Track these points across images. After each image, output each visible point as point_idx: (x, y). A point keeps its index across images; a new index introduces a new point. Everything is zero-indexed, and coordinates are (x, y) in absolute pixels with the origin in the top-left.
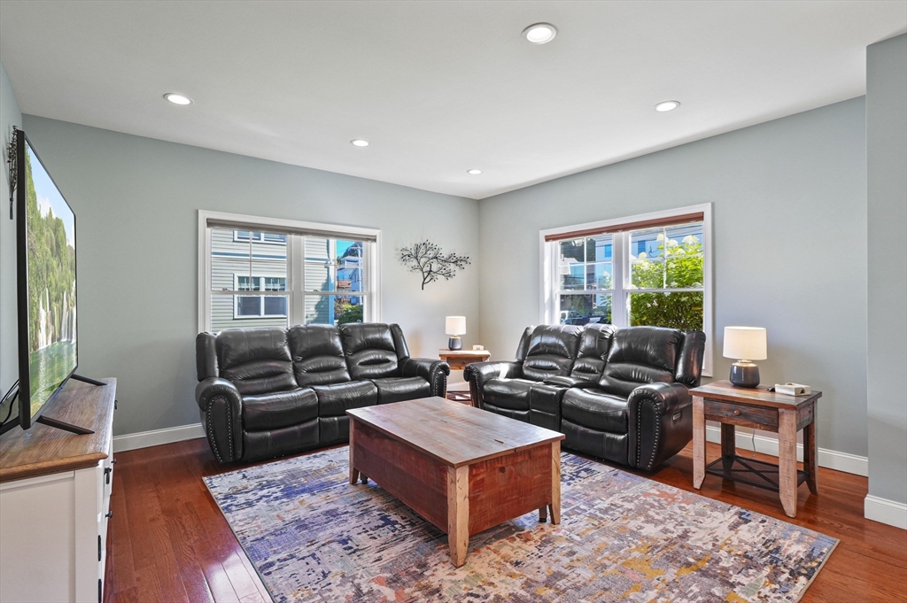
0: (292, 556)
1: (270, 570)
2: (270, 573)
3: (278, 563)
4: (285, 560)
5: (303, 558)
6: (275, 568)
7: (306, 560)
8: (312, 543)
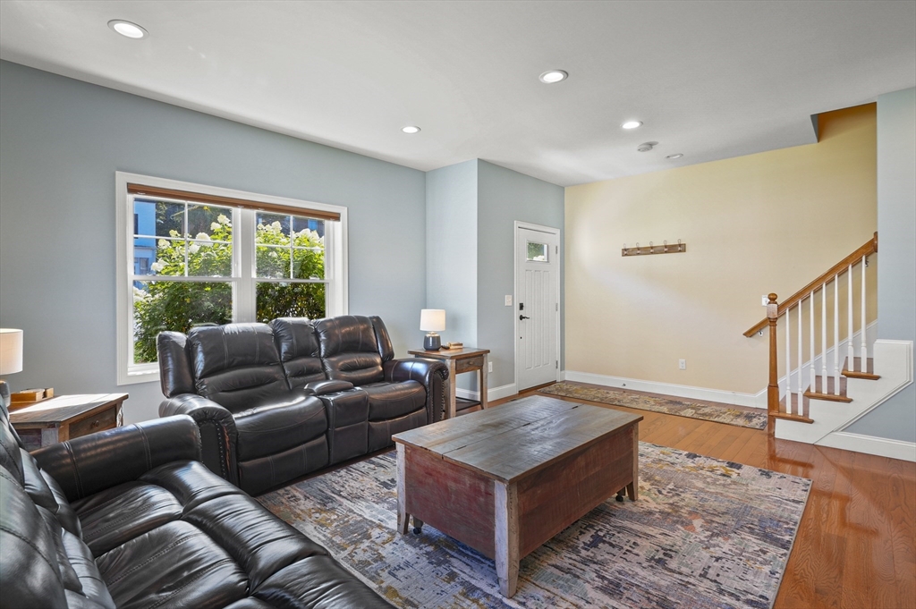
0: (721, 592)
1: (757, 599)
2: (761, 596)
3: (743, 597)
4: (731, 595)
5: (715, 581)
6: (751, 597)
7: (715, 578)
8: (685, 585)
